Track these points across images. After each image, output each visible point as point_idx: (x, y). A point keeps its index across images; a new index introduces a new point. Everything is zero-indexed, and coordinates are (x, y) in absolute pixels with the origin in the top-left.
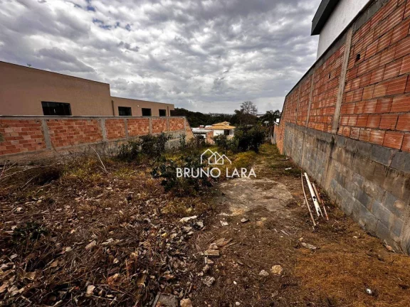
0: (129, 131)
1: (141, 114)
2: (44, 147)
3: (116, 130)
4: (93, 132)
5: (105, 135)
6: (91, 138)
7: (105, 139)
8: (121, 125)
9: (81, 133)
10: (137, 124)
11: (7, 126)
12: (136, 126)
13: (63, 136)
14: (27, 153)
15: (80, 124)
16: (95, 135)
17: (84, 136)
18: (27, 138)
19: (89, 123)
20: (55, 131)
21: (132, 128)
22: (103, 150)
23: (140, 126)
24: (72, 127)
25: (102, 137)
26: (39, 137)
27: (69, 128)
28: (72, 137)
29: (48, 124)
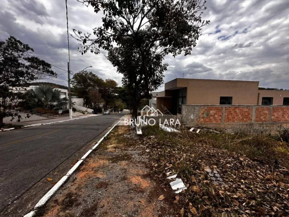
0: (273, 117)
1: (282, 103)
2: (221, 122)
3: (262, 116)
4: (246, 116)
5: (254, 118)
6: (245, 119)
7: (253, 122)
8: (267, 112)
9: (240, 116)
10: (281, 112)
11: (211, 110)
12: (280, 114)
13: (230, 117)
14: (215, 124)
15: (241, 110)
16: (247, 118)
17: (241, 118)
18: (216, 116)
19: (246, 110)
20: (228, 114)
21: (276, 115)
22: (250, 128)
23: (284, 113)
24: (236, 112)
25: (251, 119)
26: (220, 116)
27: (234, 112)
28: (234, 118)
29: (226, 110)
